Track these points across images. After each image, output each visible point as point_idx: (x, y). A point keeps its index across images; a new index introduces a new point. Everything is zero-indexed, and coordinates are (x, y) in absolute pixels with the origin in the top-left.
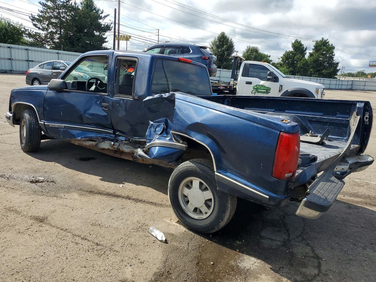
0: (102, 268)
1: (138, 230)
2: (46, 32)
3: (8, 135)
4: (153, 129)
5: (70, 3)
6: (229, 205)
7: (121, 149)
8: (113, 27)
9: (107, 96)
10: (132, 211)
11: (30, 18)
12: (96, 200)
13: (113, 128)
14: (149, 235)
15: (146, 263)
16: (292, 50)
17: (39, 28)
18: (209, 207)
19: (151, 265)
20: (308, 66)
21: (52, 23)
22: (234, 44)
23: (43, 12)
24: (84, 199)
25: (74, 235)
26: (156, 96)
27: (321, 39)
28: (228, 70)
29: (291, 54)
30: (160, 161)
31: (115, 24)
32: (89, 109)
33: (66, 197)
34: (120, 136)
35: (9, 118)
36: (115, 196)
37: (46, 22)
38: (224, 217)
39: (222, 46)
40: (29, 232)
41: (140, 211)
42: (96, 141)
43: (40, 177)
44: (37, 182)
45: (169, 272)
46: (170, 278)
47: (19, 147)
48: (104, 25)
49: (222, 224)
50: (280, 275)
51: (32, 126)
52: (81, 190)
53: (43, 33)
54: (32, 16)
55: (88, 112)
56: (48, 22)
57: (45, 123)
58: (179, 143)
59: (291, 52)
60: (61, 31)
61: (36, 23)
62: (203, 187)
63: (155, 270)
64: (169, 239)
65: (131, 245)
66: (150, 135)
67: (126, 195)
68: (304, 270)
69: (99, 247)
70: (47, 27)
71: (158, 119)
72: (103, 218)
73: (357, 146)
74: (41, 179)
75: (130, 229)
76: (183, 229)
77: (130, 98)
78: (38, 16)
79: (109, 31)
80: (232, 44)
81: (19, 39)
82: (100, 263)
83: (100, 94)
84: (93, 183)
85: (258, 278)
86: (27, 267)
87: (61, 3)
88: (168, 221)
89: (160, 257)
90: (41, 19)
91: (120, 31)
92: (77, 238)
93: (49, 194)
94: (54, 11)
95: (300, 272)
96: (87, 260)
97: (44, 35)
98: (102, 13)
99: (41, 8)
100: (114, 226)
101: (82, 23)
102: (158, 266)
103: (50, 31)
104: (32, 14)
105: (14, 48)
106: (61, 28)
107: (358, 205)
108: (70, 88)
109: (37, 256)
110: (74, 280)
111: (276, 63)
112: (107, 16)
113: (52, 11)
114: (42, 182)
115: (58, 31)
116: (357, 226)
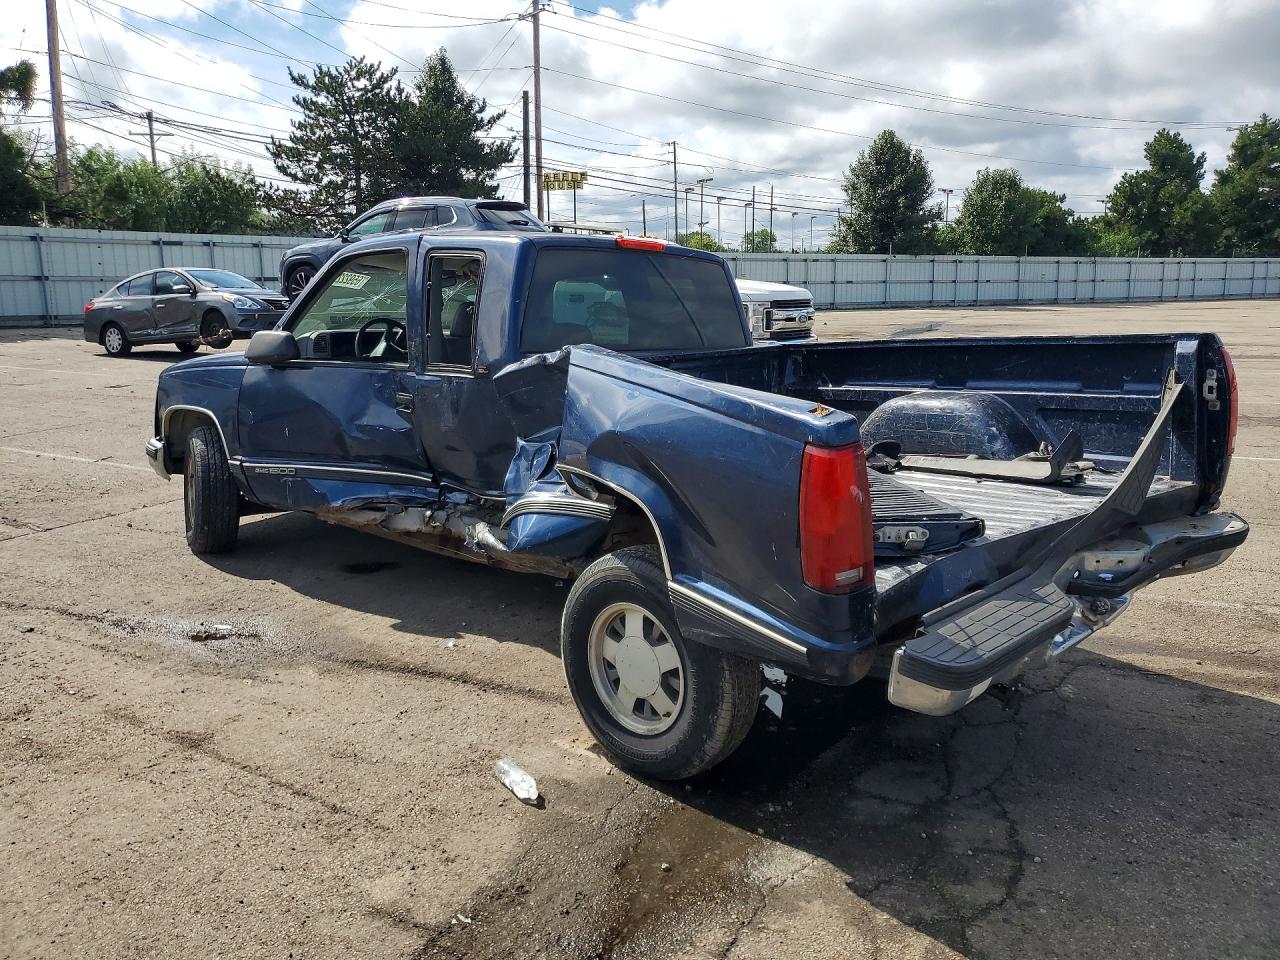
0: (329, 872)
1: (464, 770)
2: (314, 187)
3: (162, 508)
4: (524, 464)
5: (385, 90)
6: (727, 687)
7: (453, 531)
8: (522, 151)
9: (410, 369)
10: (464, 716)
11: (268, 149)
12: (367, 685)
13: (429, 467)
14: (494, 783)
15: (461, 861)
16: (1149, 168)
17: (295, 177)
18: (672, 694)
19: (476, 867)
20: (1214, 219)
21: (331, 159)
22: (930, 168)
23: (306, 128)
24: (330, 683)
25: (275, 783)
26: (530, 361)
27: (1259, 121)
28: (913, 257)
29: (1145, 184)
30: (539, 557)
31: (526, 139)
32: (361, 414)
33: (280, 678)
34: (452, 490)
35: (153, 455)
36: (424, 673)
37: (315, 156)
38: (714, 724)
39: (889, 176)
40: (154, 775)
41: (487, 717)
42: (383, 510)
43: (221, 623)
44: (209, 637)
45: (523, 887)
46: (519, 904)
47: (181, 540)
48: (489, 146)
49: (713, 747)
50: (872, 904)
51: (212, 475)
52: (329, 657)
53: (305, 190)
54: (274, 143)
55: (358, 423)
56: (319, 154)
57: (244, 464)
58: (590, 499)
59: (1143, 176)
60: (358, 180)
61: (286, 162)
62: (656, 634)
63: (483, 880)
64: (550, 797)
65: (432, 811)
66: (517, 480)
67: (459, 672)
68: (957, 890)
69: (337, 816)
70: (316, 171)
71: (539, 431)
72: (370, 737)
73: (1190, 483)
74: (224, 628)
75: (441, 767)
76: (604, 766)
77: (465, 373)
78: (291, 139)
79: (507, 164)
80: (923, 169)
81: (245, 214)
82: (326, 860)
83: (391, 367)
84: (369, 638)
85: (797, 910)
86: (126, 866)
87: (358, 94)
88: (564, 744)
89: (507, 848)
90: (301, 147)
91: (543, 161)
92: (281, 792)
93: (233, 671)
94: (338, 120)
95: (942, 896)
96: (294, 849)
97: (308, 197)
98: (482, 110)
99: (299, 116)
100: (398, 758)
101: (422, 149)
102: (493, 871)
103: (325, 180)
104: (272, 138)
105: (222, 245)
106: (358, 170)
107: (1240, 692)
108: (311, 354)
109: (160, 838)
110: (242, 902)
111: (1090, 220)
112: (499, 116)
113: (331, 121)
114: (223, 637)
115: (350, 180)
116: (1204, 759)
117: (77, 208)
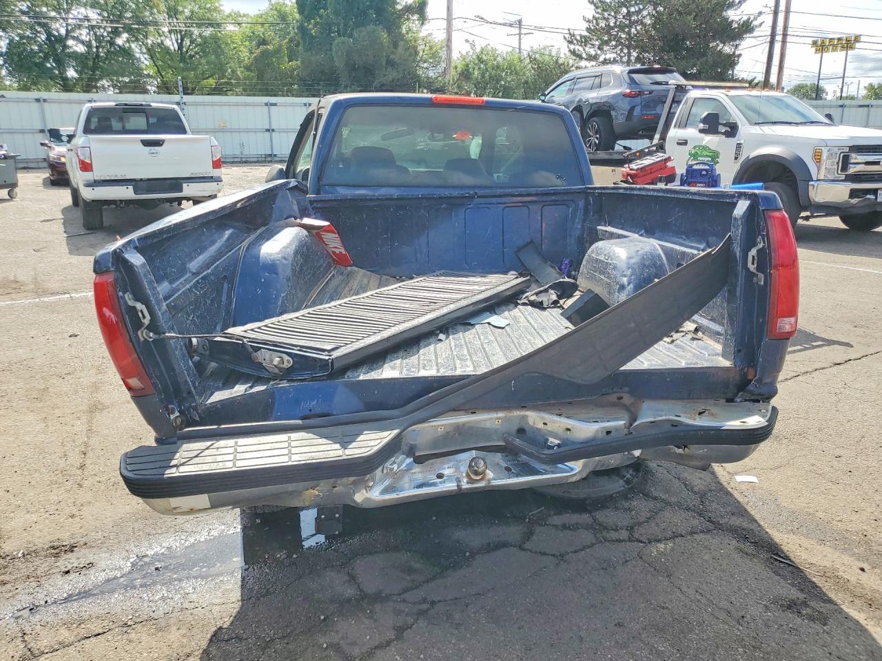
21: (609, 41)
23: (593, 21)
31: (776, 13)
37: (597, 40)
48: (737, 22)
54: (570, 34)
56: (600, 39)
60: (629, 56)
61: (576, 47)
70: (596, 52)
90: (590, 35)
101: (677, 29)
104: (569, 30)
106: (630, 49)
115: (624, 57)
117: (443, 87)
